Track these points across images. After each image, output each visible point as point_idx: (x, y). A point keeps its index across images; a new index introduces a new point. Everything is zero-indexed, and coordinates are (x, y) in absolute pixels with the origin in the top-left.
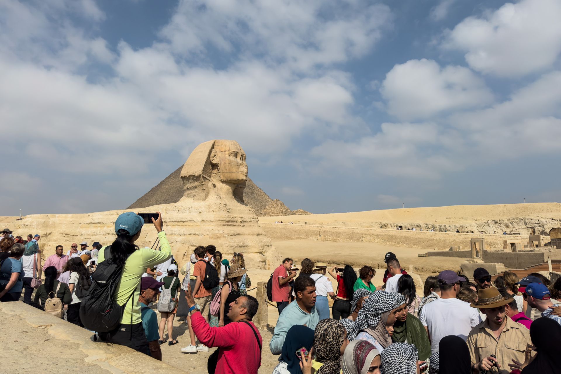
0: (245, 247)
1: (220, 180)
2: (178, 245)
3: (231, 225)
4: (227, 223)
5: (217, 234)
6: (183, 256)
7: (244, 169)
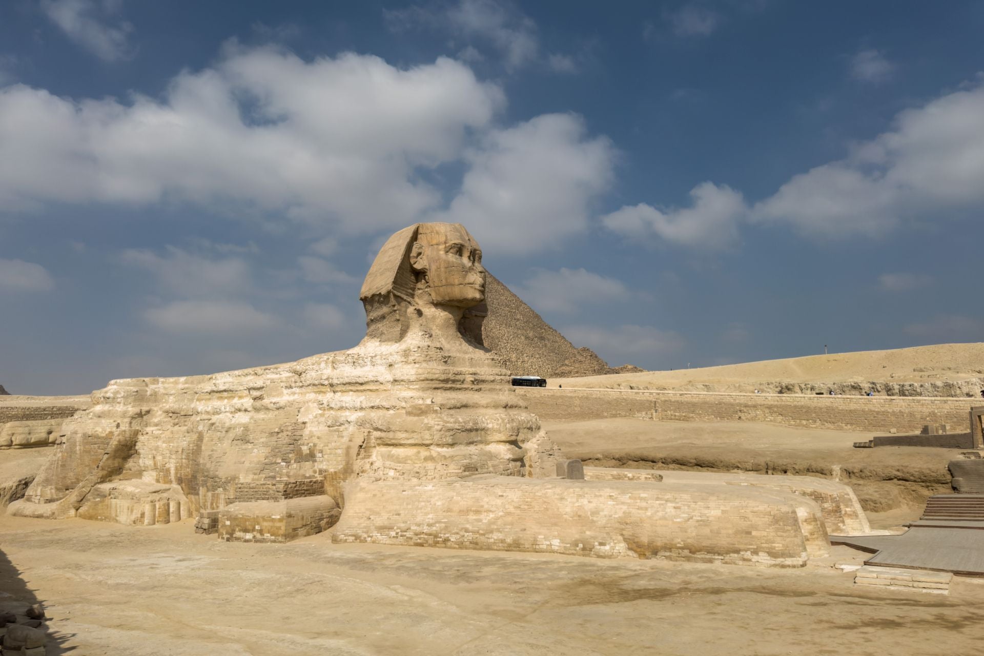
0: (479, 432)
1: (431, 301)
2: (351, 428)
3: (451, 388)
4: (441, 385)
5: (421, 405)
6: (359, 450)
7: (476, 278)
